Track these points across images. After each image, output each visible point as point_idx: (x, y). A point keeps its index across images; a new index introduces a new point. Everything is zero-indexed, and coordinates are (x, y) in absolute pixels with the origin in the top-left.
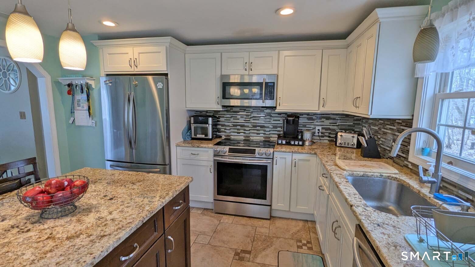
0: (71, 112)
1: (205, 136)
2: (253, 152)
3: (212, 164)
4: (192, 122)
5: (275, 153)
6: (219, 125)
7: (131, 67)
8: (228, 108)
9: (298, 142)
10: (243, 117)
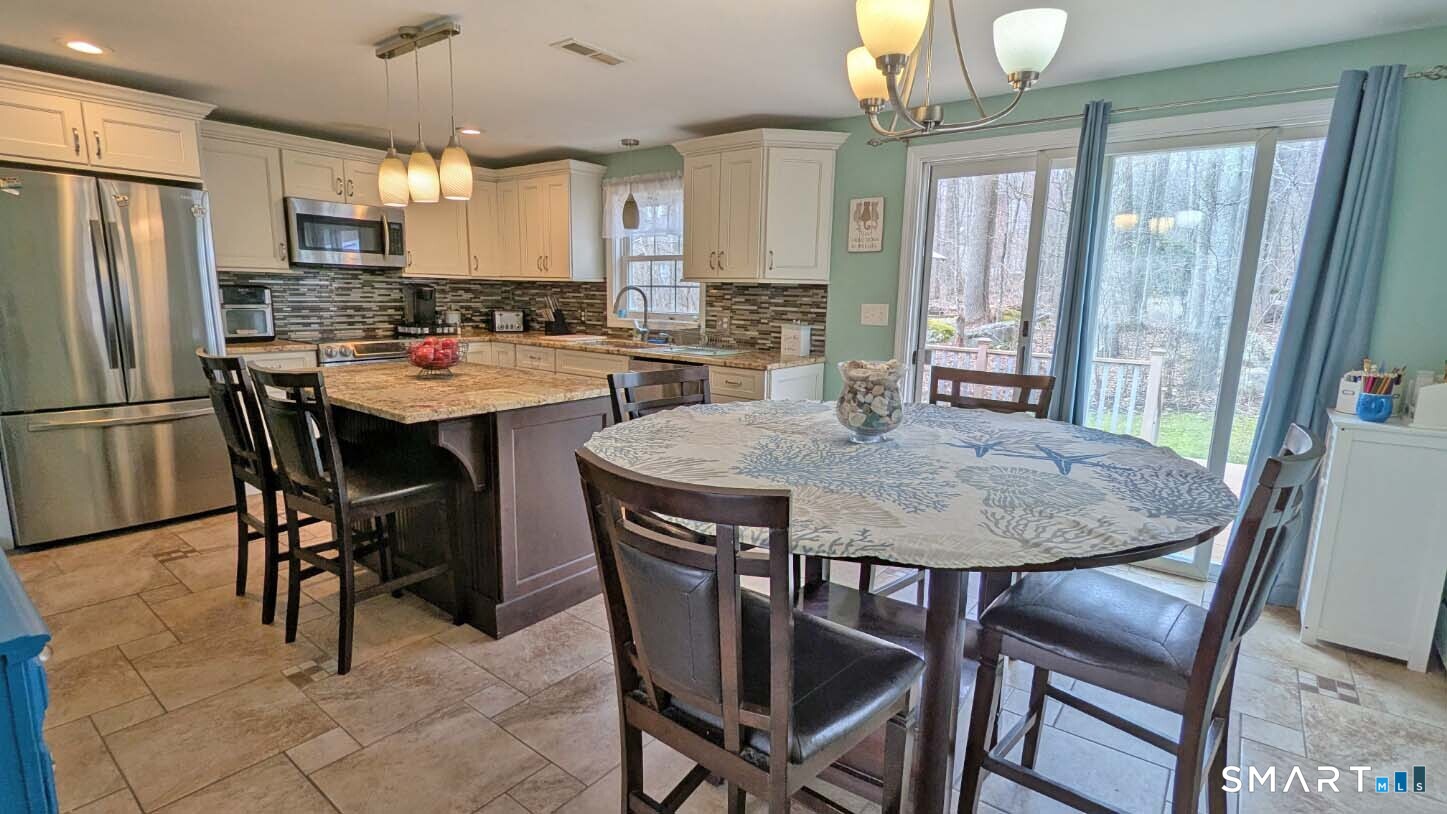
10: (313, 290)
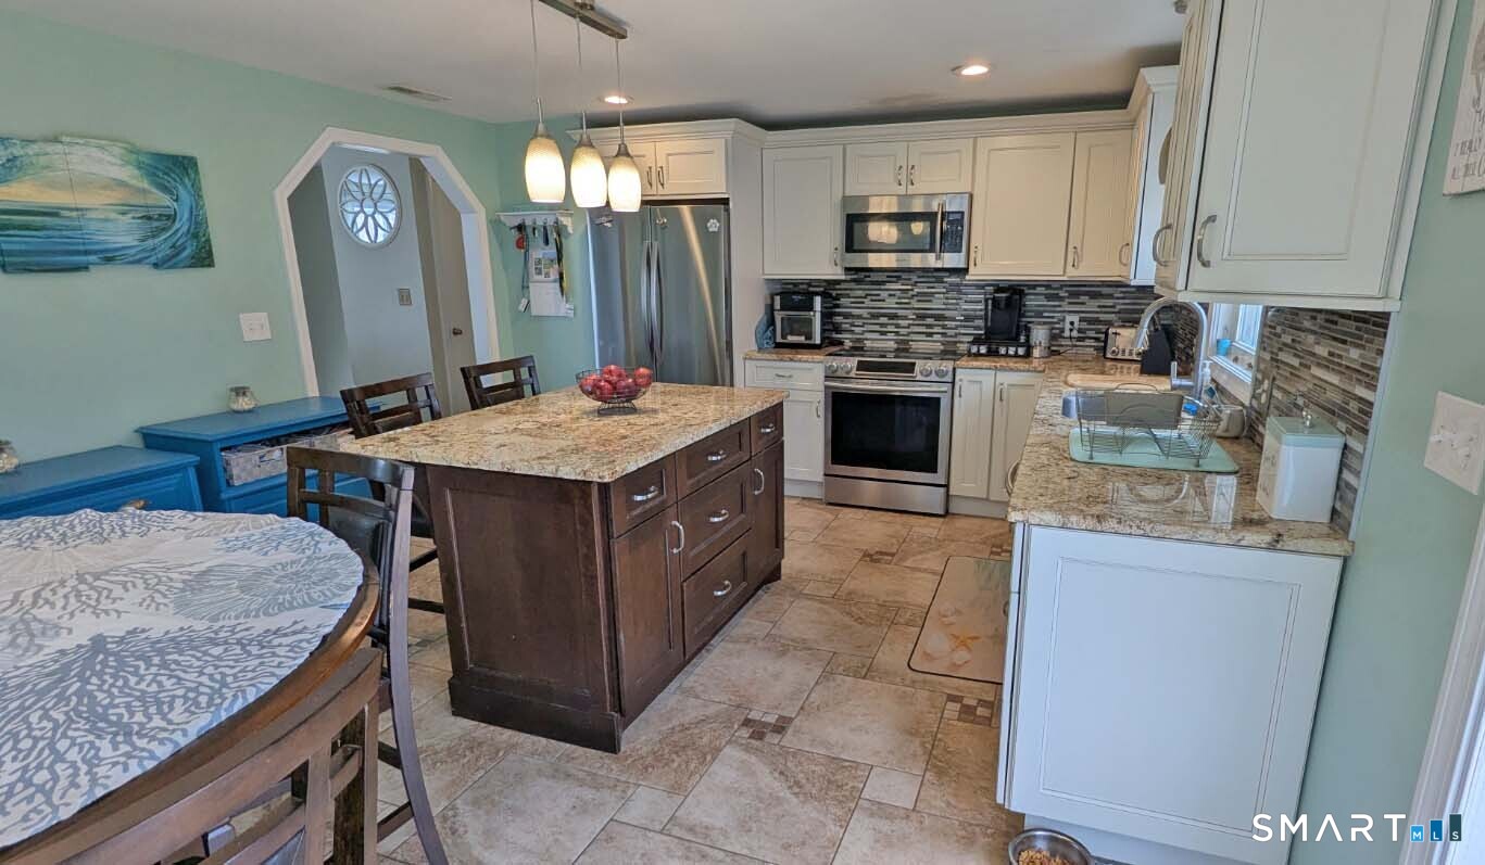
0: (523, 287)
1: (806, 339)
2: (910, 368)
3: (821, 396)
4: (777, 305)
5: (958, 371)
6: (839, 314)
7: (651, 185)
8: (860, 274)
9: (1014, 349)
10: (894, 295)
